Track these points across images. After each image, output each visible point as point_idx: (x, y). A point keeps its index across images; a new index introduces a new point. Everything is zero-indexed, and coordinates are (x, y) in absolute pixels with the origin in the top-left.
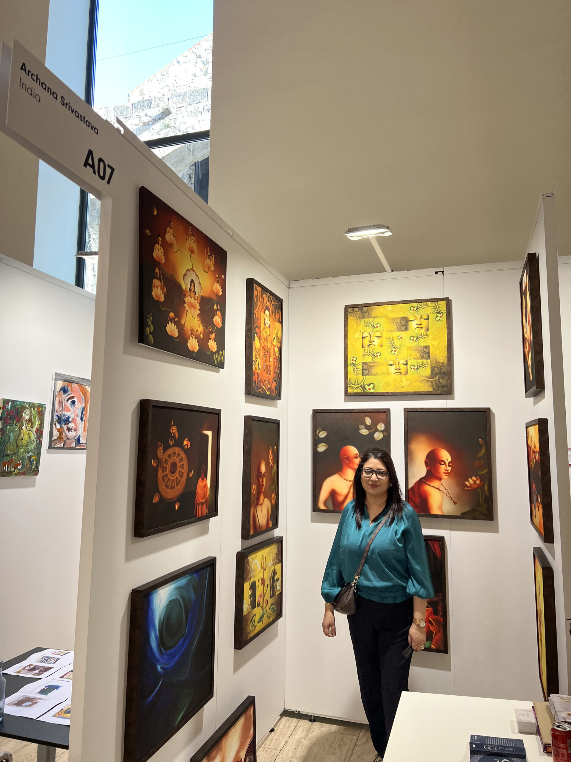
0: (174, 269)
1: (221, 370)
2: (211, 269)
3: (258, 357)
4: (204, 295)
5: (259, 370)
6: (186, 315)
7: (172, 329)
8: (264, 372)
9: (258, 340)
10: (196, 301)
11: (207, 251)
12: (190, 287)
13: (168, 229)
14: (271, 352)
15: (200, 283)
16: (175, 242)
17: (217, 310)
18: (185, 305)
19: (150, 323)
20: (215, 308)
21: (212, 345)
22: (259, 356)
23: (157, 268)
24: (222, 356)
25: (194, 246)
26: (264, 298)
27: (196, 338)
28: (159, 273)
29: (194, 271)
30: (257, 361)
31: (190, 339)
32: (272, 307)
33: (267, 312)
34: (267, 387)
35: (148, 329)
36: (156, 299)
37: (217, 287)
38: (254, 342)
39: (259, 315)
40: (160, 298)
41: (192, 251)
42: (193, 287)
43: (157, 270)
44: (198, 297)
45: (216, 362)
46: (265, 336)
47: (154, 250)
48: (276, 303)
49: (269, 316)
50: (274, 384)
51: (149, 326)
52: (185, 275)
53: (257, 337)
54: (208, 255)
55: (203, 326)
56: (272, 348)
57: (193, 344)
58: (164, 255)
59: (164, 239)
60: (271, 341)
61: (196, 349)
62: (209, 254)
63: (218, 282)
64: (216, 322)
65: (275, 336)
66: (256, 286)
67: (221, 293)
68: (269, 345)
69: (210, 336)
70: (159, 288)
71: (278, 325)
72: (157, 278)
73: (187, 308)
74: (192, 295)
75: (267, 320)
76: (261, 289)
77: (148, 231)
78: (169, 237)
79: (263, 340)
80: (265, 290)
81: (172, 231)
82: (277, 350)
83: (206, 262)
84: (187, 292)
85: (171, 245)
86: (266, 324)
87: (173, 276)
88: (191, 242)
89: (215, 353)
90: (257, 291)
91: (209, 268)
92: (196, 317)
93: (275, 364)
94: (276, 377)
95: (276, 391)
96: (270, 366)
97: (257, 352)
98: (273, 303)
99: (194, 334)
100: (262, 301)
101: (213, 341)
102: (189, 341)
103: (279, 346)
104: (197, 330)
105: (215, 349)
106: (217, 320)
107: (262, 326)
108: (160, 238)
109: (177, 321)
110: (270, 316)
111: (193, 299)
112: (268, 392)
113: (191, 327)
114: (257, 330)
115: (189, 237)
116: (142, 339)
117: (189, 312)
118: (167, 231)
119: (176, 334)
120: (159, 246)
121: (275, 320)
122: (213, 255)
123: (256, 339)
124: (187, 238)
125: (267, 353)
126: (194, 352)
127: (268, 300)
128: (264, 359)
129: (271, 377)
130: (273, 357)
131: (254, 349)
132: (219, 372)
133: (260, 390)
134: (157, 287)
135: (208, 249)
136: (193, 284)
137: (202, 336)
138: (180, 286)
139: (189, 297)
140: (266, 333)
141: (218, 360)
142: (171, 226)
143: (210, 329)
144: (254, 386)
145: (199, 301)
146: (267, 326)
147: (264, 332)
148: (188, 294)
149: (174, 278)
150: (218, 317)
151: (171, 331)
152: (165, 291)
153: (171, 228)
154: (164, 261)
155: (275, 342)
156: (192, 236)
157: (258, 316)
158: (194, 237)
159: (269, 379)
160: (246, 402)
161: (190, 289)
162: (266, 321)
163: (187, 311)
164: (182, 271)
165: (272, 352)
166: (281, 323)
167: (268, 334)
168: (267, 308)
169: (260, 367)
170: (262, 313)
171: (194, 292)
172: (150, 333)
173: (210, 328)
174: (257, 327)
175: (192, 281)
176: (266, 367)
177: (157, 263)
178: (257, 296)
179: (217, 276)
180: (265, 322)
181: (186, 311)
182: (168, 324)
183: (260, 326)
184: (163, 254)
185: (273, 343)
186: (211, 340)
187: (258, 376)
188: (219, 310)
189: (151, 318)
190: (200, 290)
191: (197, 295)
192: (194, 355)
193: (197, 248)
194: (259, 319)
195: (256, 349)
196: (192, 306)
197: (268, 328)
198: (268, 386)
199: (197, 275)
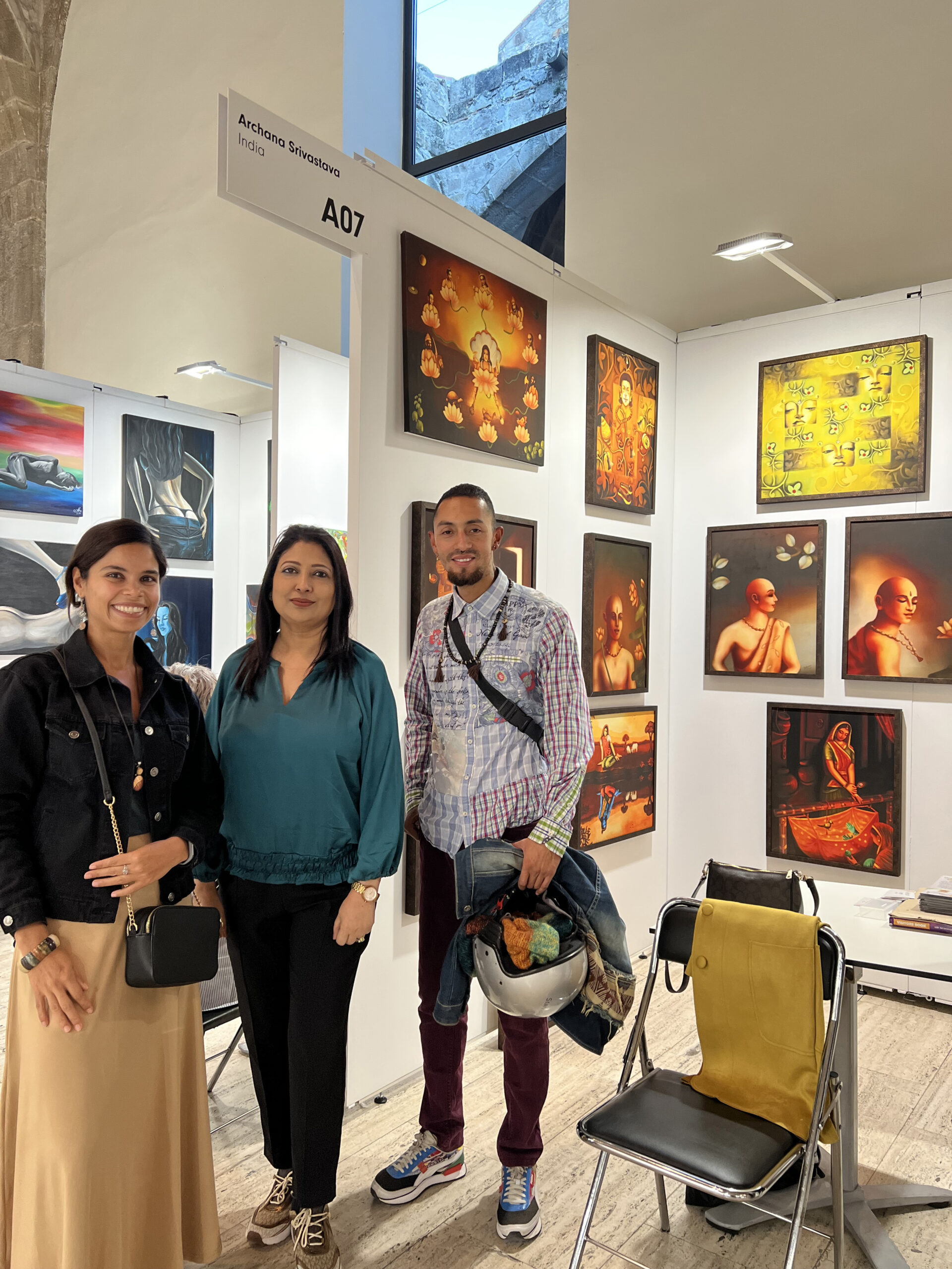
0: (455, 333)
1: (540, 468)
2: (517, 329)
3: (607, 449)
4: (505, 365)
5: (609, 469)
6: (474, 394)
7: (452, 413)
8: (619, 472)
9: (607, 425)
10: (492, 375)
11: (511, 303)
12: (482, 356)
13: (444, 281)
14: (633, 443)
15: (498, 349)
16: (456, 297)
17: (530, 385)
18: (474, 381)
19: (418, 406)
20: (526, 381)
21: (522, 433)
22: (609, 448)
23: (428, 335)
24: (540, 448)
25: (489, 300)
26: (618, 363)
27: (491, 425)
28: (432, 341)
29: (487, 333)
30: (605, 456)
31: (482, 425)
32: (635, 375)
33: (626, 383)
34: (625, 493)
35: (415, 414)
36: (426, 375)
37: (530, 354)
38: (598, 428)
39: (609, 388)
40: (433, 372)
41: (484, 307)
42: (487, 357)
43: (428, 338)
44: (495, 369)
45: (528, 457)
46: (621, 418)
47: (424, 312)
48: (645, 369)
49: (629, 389)
50: (641, 490)
51: (417, 410)
52: (474, 340)
53: (605, 421)
54: (513, 310)
55: (504, 407)
56: (636, 437)
57: (487, 432)
58: (439, 317)
59: (438, 297)
60: (635, 426)
61: (494, 438)
62: (514, 307)
63: (531, 345)
64: (528, 402)
65: (641, 418)
66: (604, 345)
67: (536, 361)
68: (629, 432)
69: (518, 421)
70: (432, 360)
71: (650, 402)
72: (428, 348)
73: (476, 385)
74: (486, 366)
75: (626, 396)
76: (612, 350)
77: (413, 288)
78: (447, 291)
79: (618, 425)
80: (620, 349)
81: (450, 284)
82: (645, 439)
83: (509, 320)
84: (477, 363)
85: (450, 302)
86: (624, 401)
87: (453, 344)
88: (483, 295)
89: (527, 444)
90: (605, 352)
91: (514, 326)
92: (492, 397)
93: (643, 460)
94: (645, 479)
95: (645, 501)
96: (633, 463)
97: (606, 443)
98: (638, 368)
99: (489, 418)
100: (616, 367)
101: (523, 428)
102: (481, 428)
103: (650, 434)
104: (494, 414)
105: (527, 439)
106: (530, 398)
107: (616, 404)
108: (432, 296)
109: (461, 402)
110: (632, 388)
111: (486, 371)
112: (629, 501)
113: (483, 409)
114: (605, 410)
115: (479, 288)
116: (409, 426)
117: (480, 389)
118: (443, 285)
119: (460, 419)
120: (431, 307)
121: (642, 393)
122: (522, 309)
123: (602, 424)
124: (477, 289)
125: (624, 443)
126: (490, 443)
127: (628, 366)
128: (618, 454)
129: (634, 480)
130: (638, 450)
131: (599, 438)
132: (537, 472)
133: (612, 498)
134: (429, 360)
135: (513, 301)
136: (486, 351)
137: (502, 421)
138: (465, 357)
139: (481, 370)
140: (623, 414)
141: (532, 454)
142: (450, 276)
143: (517, 412)
144: (599, 492)
145: (497, 375)
146: (626, 403)
147: (619, 414)
148: (479, 365)
149: (456, 346)
150: (531, 394)
151: (451, 415)
152: (441, 363)
153: (449, 279)
154: (438, 325)
155: (642, 428)
156: (485, 286)
157: (607, 389)
158: (487, 286)
159: (630, 483)
160: (586, 514)
161: (482, 359)
162: (623, 396)
163: (477, 388)
164: (466, 336)
165: (635, 443)
166: (656, 398)
167: (628, 415)
168: (626, 377)
169: (611, 464)
170: (614, 385)
171: (489, 362)
172: (419, 418)
173: (517, 410)
174: (604, 405)
175: (485, 347)
176: (623, 465)
177: (429, 329)
178: (605, 361)
179: (529, 337)
180: (621, 399)
181: (475, 389)
182: (446, 407)
183: (611, 404)
184: (436, 315)
185: (639, 429)
186: (519, 426)
187: (608, 478)
188: (533, 384)
189: (420, 400)
190: (498, 359)
191: (494, 366)
192: (490, 447)
193: (492, 301)
194: (608, 394)
195: (602, 438)
196: (484, 381)
197: (628, 407)
198: (627, 492)
199: (493, 339)
